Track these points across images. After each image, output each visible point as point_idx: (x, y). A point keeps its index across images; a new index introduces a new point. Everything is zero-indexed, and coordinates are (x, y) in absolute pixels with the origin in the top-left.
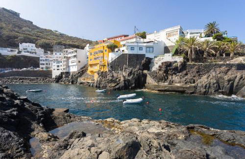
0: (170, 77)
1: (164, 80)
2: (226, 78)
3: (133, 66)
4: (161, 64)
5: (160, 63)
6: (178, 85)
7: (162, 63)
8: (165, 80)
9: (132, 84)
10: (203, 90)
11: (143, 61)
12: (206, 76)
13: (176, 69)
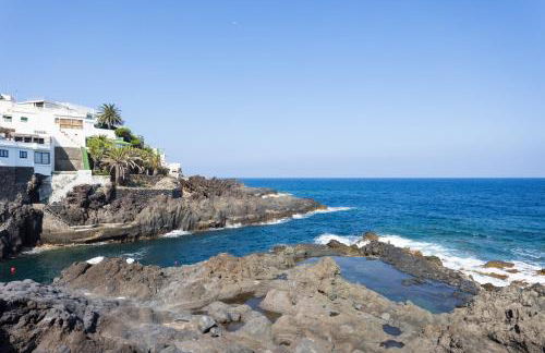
0: (92, 214)
1: (82, 221)
2: (169, 209)
3: (7, 196)
4: (72, 190)
5: (69, 188)
6: (113, 226)
7: (75, 188)
8: (85, 220)
9: (15, 239)
10: (149, 229)
11: (31, 183)
12: (147, 209)
13: (102, 199)
